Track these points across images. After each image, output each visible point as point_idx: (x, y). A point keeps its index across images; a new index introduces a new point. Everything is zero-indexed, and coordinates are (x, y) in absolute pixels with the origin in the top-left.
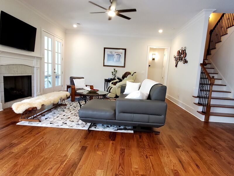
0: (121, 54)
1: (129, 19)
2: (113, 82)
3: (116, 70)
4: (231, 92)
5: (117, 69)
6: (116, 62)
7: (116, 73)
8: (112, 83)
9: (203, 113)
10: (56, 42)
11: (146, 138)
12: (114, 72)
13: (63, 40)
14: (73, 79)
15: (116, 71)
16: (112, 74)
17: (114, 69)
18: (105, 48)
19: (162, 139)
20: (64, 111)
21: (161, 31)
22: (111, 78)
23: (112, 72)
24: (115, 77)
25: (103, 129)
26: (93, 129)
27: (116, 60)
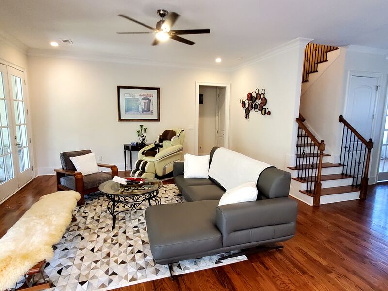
0: (150, 98)
1: (191, 43)
2: (145, 151)
3: (143, 127)
4: (330, 155)
5: (145, 124)
6: (142, 112)
7: (145, 133)
8: (143, 153)
9: (308, 192)
10: (12, 78)
11: (275, 266)
12: (141, 130)
13: (25, 71)
14: (70, 158)
15: (145, 129)
16: (139, 136)
17: (141, 126)
18: (119, 88)
19: (296, 260)
20: (83, 238)
21: (218, 60)
22: (137, 143)
23: (138, 132)
24: (144, 139)
25: (196, 267)
26: (177, 272)
27: (142, 108)
